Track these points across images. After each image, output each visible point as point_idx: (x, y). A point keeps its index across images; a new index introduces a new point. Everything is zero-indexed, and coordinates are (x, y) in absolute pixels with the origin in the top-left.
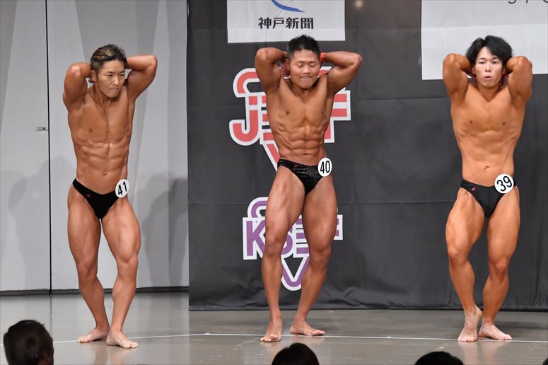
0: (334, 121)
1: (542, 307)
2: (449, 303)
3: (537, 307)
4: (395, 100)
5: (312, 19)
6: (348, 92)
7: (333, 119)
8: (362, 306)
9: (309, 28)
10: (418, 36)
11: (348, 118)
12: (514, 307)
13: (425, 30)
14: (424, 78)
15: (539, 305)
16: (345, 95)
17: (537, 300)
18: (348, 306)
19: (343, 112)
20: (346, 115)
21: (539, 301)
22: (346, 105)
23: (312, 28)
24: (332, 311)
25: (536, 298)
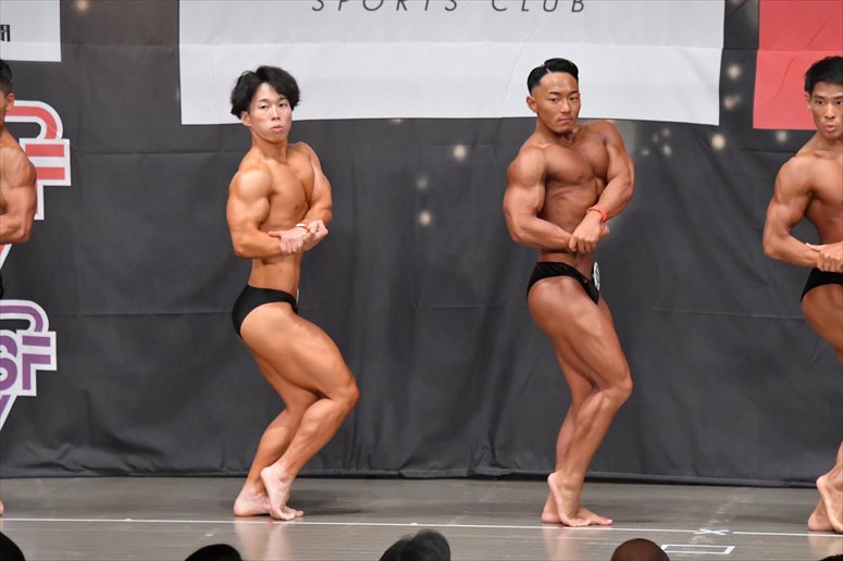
0: (45, 187)
1: (360, 472)
2: (222, 465)
3: (353, 471)
4: (141, 156)
5: (8, 26)
6: (67, 142)
7: (41, 184)
8: (87, 472)
9: (3, 40)
10: (174, 56)
11: (67, 182)
12: (320, 471)
13: (186, 48)
14: (184, 122)
15: (357, 468)
16: (62, 147)
17: (354, 462)
18: (66, 473)
19: (58, 173)
20: (63, 177)
21: (357, 464)
22: (64, 162)
23: (9, 40)
24: (40, 481)
25: (352, 458)
